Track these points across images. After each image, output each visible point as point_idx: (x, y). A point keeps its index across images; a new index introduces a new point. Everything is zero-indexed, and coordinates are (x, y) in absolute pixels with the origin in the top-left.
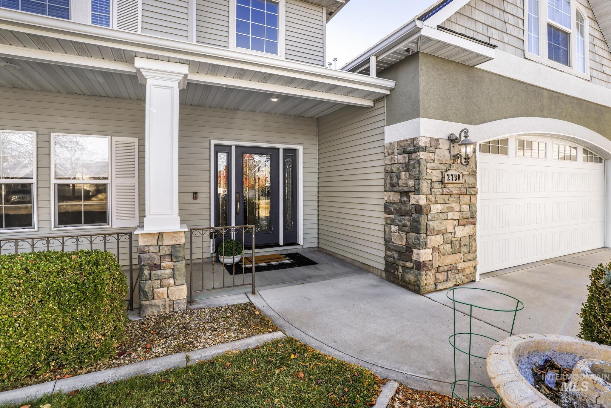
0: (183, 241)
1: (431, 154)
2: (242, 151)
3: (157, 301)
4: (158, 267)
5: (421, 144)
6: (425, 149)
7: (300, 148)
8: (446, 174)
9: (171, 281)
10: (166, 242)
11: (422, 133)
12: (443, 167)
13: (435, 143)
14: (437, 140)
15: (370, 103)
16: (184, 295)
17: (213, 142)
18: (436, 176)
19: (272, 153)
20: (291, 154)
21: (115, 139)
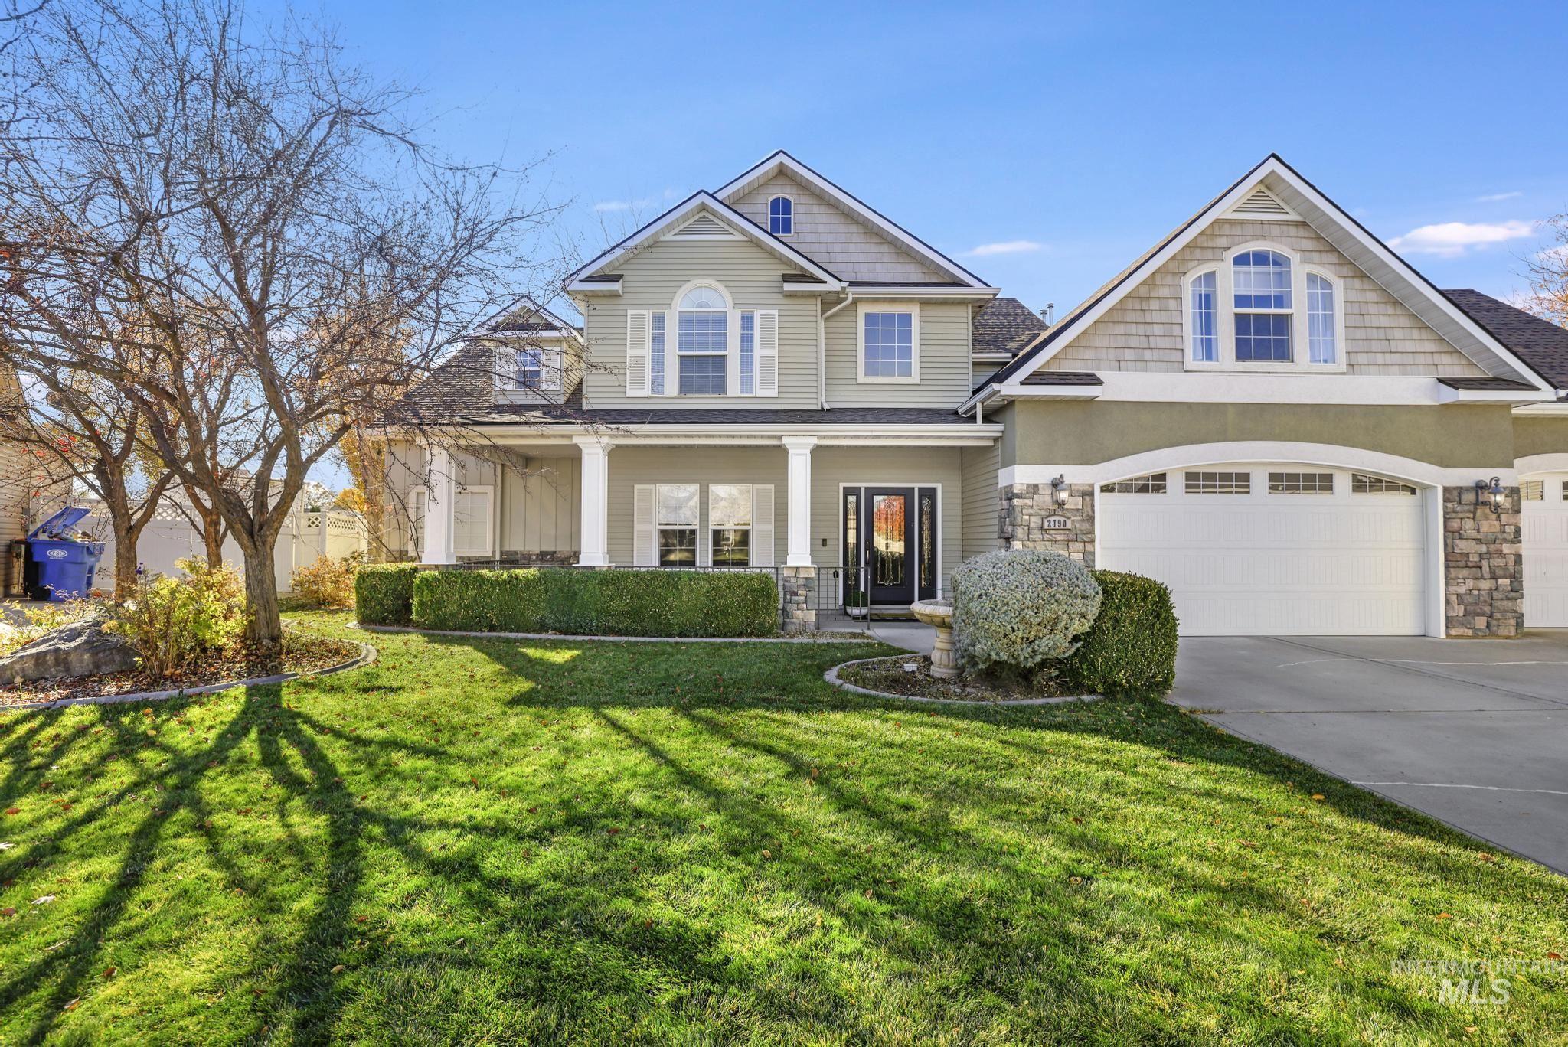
0: (813, 575)
1: (1027, 501)
2: (872, 492)
3: (795, 620)
4: (796, 594)
5: (1015, 491)
6: (1020, 496)
7: (939, 486)
8: (1046, 521)
9: (805, 606)
10: (802, 575)
11: (1017, 481)
12: (1043, 513)
13: (1034, 489)
14: (1036, 486)
15: (991, 443)
16: (813, 618)
17: (842, 485)
18: (1035, 522)
19: (906, 493)
20: (929, 494)
21: (756, 486)
